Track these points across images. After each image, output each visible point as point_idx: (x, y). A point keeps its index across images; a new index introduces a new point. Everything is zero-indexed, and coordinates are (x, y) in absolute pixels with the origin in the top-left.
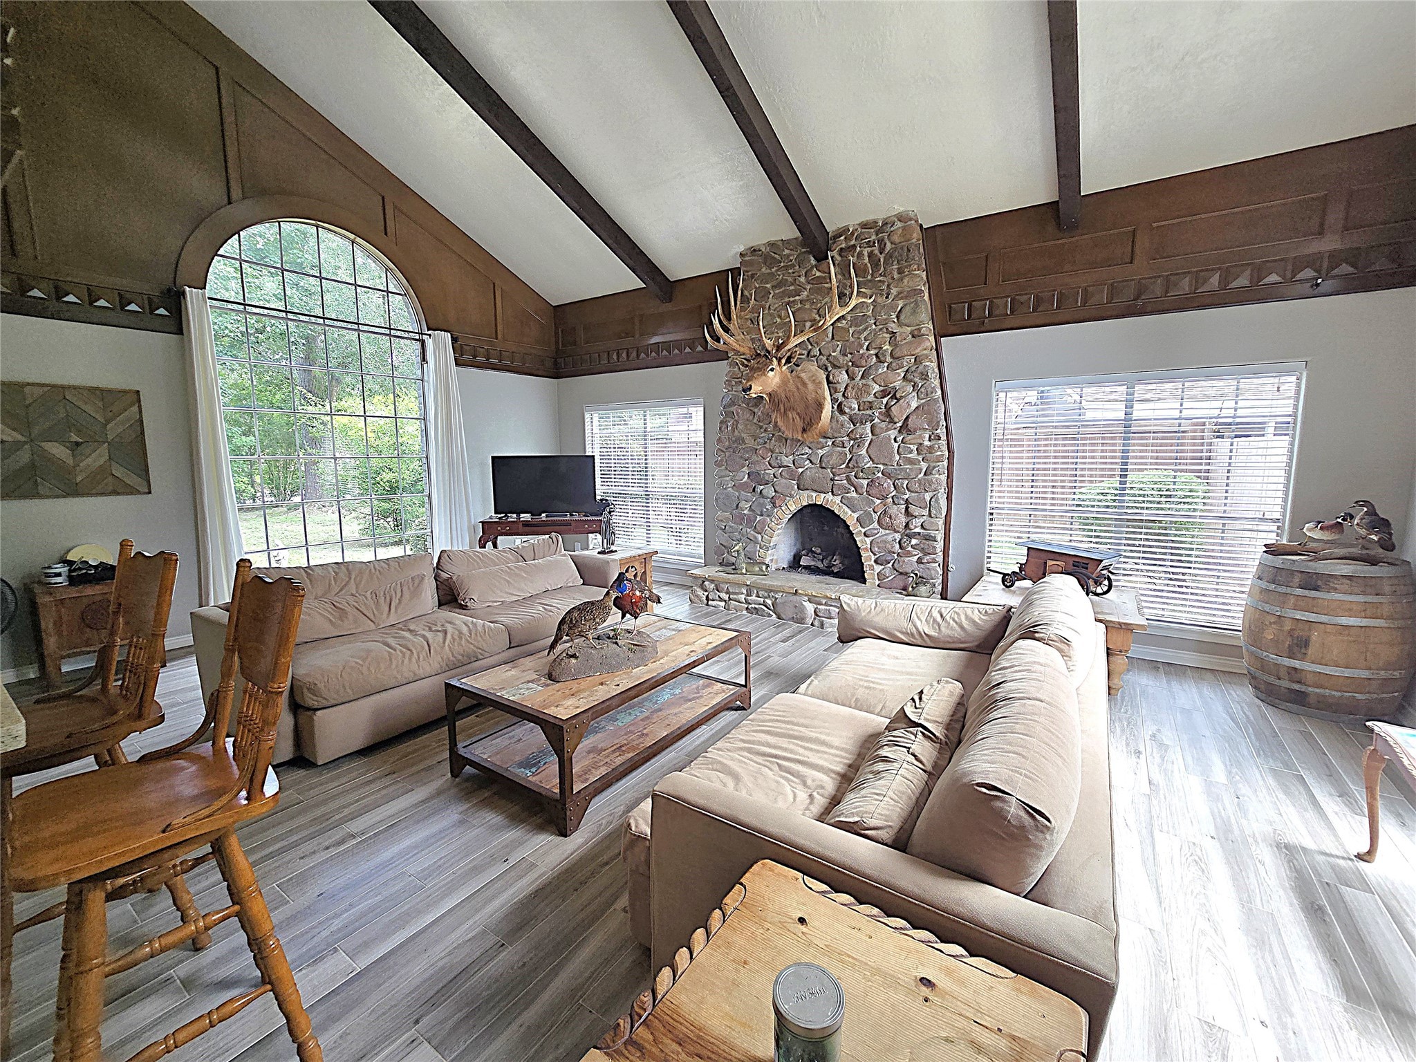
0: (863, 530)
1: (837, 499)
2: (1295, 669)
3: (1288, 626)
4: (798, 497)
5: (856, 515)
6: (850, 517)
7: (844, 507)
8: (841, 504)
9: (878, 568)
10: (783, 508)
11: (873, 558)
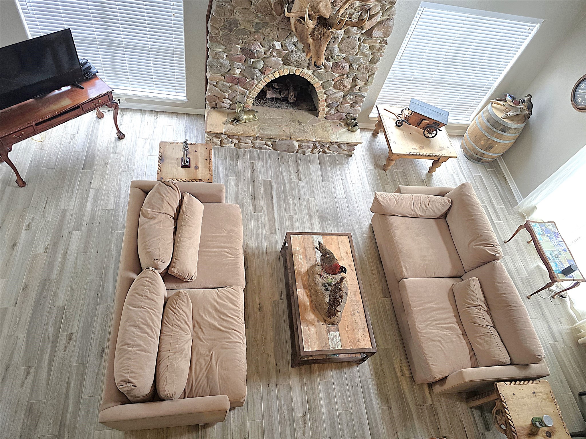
0: (324, 91)
1: (310, 72)
2: (484, 154)
3: (490, 142)
4: (282, 69)
5: (320, 82)
6: (316, 82)
7: (315, 77)
8: (313, 76)
9: (327, 109)
10: (270, 76)
11: (326, 104)
